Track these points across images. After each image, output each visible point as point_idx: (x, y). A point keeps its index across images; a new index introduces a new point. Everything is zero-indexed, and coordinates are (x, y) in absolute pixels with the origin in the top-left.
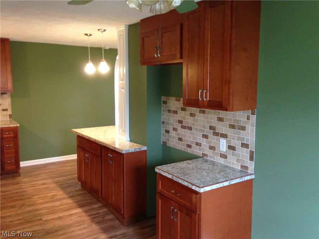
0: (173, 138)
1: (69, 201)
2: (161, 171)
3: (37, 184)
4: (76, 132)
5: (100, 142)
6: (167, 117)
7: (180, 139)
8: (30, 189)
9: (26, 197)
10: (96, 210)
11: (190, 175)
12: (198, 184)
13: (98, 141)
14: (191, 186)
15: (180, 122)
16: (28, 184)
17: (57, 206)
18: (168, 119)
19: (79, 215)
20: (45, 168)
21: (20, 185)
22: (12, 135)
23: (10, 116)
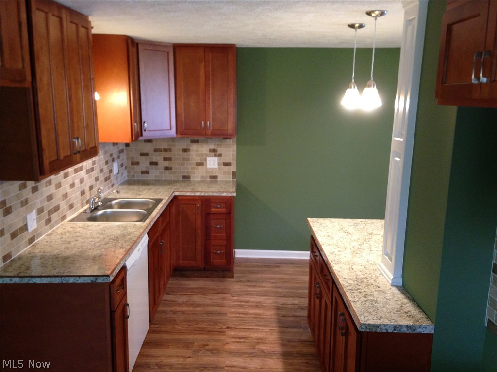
22: (223, 210)
23: (234, 174)
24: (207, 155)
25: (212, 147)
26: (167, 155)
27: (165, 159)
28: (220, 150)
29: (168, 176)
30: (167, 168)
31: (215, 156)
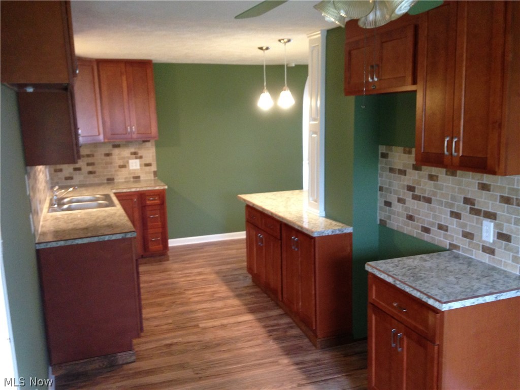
0: (398, 215)
1: (236, 302)
2: (375, 270)
3: (190, 273)
4: (245, 200)
5: (279, 217)
6: (388, 181)
7: (410, 218)
8: (182, 279)
9: (177, 291)
10: (275, 320)
11: (426, 280)
12: (439, 296)
13: (276, 215)
14: (427, 299)
15: (411, 189)
16: (179, 273)
17: (219, 309)
18: (390, 184)
19: (249, 325)
20: (202, 250)
21: (169, 273)
22: (157, 202)
23: (155, 173)
24: (129, 158)
25: (133, 150)
26: (90, 160)
27: (88, 164)
28: (141, 153)
29: (92, 179)
30: (90, 173)
31: (136, 158)
